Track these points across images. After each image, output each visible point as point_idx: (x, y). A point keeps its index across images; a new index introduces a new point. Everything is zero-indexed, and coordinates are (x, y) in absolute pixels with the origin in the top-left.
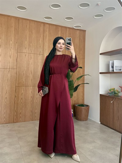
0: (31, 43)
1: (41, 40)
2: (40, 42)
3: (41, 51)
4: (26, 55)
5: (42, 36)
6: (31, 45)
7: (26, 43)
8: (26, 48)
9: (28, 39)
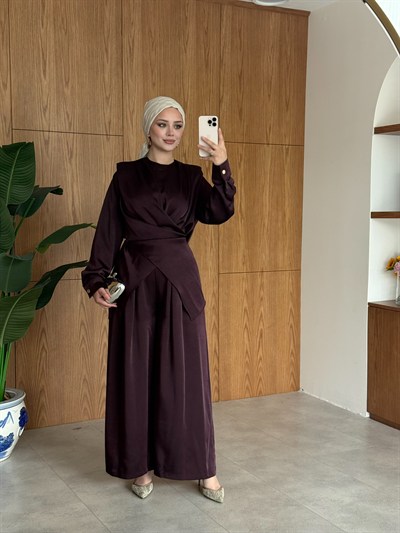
0: (67, 83)
1: (107, 67)
2: (106, 76)
3: (114, 121)
4: (47, 142)
5: (112, 48)
6: (68, 92)
7: (45, 83)
8: (45, 110)
9: (51, 66)
